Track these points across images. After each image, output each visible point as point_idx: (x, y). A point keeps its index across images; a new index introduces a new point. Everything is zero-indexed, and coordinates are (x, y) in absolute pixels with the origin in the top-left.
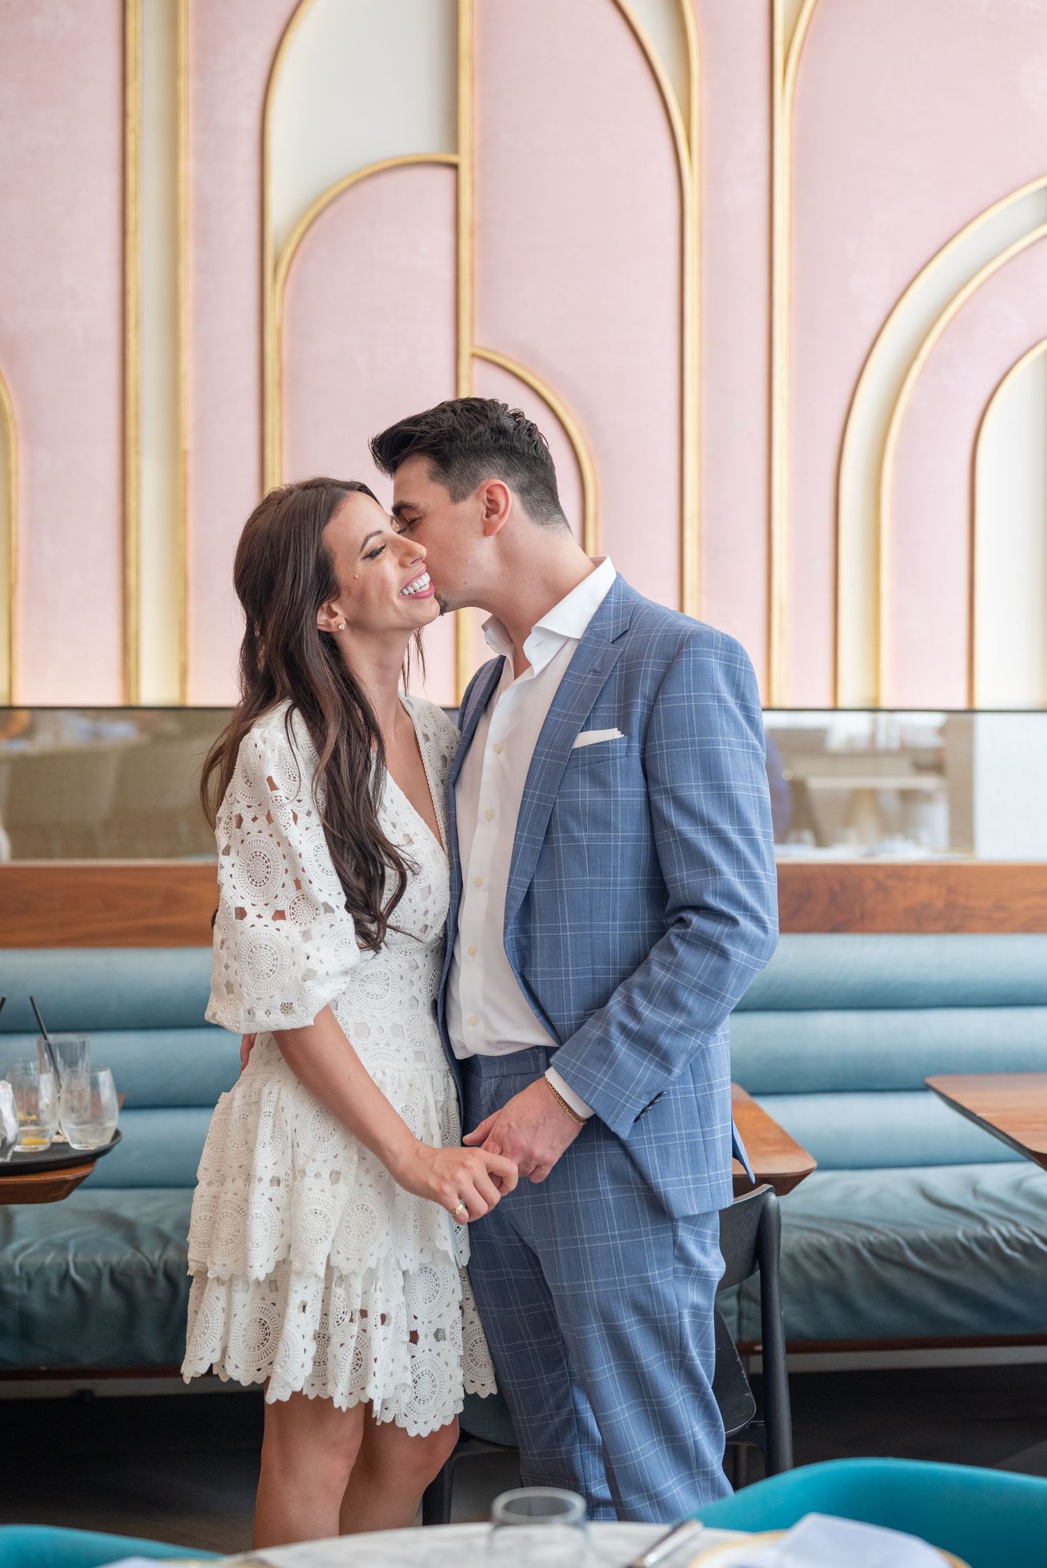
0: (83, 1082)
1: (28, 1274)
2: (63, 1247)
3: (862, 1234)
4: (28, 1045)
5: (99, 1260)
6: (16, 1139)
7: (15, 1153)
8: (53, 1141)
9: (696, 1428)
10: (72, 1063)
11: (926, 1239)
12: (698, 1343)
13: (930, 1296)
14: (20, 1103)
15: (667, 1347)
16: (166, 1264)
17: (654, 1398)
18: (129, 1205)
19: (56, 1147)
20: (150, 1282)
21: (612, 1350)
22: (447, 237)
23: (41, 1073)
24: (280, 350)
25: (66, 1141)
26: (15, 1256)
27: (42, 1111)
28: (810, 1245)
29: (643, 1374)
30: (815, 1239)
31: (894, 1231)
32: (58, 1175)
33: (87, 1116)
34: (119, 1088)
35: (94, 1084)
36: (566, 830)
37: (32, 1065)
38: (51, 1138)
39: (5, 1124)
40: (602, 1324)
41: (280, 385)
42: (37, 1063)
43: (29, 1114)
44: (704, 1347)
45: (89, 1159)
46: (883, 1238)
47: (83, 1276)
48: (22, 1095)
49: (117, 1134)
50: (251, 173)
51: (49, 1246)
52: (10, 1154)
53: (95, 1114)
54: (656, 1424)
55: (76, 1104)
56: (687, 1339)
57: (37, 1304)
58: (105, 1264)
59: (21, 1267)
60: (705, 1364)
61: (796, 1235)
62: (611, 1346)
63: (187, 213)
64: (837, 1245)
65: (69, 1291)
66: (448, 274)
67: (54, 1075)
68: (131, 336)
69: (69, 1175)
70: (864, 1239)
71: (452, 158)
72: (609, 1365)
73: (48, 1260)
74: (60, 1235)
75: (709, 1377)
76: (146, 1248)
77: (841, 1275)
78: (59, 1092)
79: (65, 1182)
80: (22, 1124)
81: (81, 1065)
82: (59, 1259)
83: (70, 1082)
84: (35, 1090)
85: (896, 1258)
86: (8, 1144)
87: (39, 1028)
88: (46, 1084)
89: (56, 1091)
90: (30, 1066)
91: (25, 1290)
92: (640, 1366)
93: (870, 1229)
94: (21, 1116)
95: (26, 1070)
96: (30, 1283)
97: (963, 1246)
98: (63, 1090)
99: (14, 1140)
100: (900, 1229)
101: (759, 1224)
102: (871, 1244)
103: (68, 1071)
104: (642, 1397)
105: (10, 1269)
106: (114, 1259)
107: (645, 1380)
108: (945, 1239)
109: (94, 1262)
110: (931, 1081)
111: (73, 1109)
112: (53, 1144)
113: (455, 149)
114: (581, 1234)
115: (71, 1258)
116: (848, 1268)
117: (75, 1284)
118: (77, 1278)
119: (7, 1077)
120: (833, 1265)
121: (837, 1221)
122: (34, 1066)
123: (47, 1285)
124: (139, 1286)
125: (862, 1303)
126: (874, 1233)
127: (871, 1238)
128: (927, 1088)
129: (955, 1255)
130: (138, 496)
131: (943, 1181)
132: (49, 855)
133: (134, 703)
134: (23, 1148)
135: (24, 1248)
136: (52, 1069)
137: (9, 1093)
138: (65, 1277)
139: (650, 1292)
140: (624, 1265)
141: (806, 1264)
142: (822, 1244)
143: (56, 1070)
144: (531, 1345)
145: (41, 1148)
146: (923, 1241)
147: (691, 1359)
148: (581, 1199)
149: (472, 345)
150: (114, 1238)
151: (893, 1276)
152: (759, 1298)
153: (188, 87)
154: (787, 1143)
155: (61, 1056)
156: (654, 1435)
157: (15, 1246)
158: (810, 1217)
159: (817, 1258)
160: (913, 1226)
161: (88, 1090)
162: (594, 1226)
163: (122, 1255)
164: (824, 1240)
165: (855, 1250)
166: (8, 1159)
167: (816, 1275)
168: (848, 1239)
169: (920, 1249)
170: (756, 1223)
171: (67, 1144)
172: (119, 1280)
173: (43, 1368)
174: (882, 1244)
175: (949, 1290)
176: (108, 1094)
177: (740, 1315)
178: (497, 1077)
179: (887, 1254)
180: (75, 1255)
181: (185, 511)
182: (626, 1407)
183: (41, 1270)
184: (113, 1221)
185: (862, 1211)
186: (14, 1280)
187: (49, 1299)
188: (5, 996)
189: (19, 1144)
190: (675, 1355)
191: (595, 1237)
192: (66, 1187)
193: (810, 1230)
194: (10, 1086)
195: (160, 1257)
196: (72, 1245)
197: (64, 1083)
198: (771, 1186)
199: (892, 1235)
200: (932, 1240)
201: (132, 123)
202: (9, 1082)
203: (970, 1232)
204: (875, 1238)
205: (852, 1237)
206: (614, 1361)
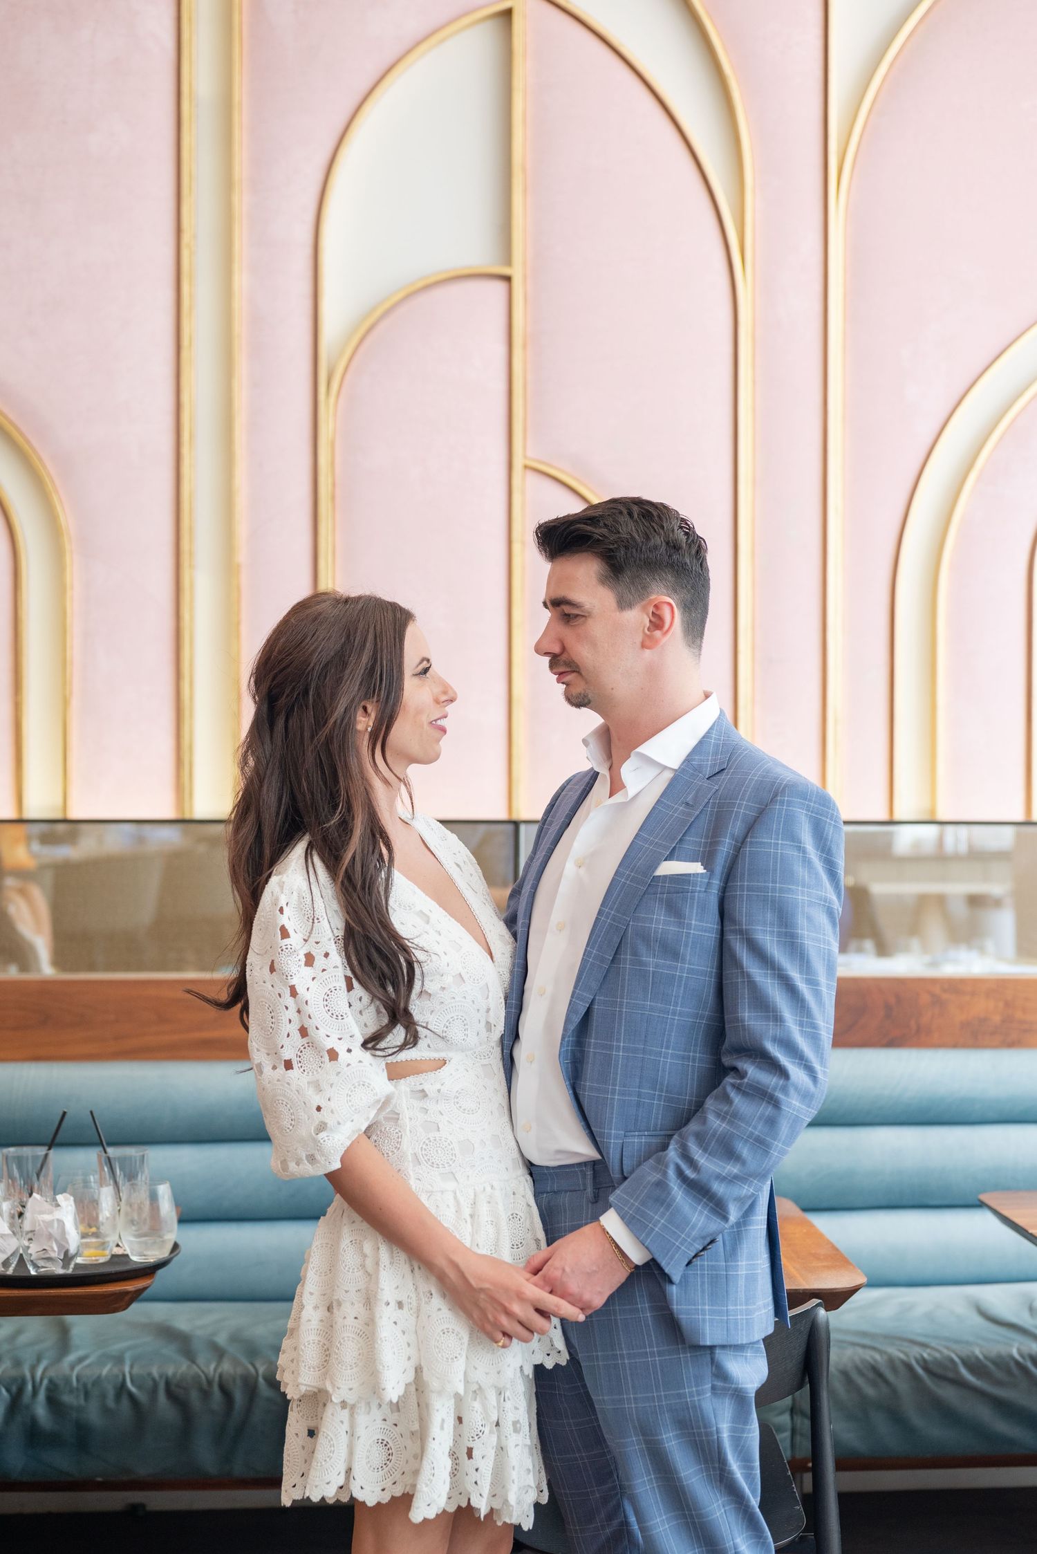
0: (142, 1195)
1: (85, 1386)
2: (119, 1360)
3: (916, 1351)
4: (88, 1157)
5: (155, 1372)
6: (78, 1251)
7: (76, 1265)
8: (113, 1253)
9: (738, 1540)
10: (131, 1176)
11: (981, 1357)
12: (738, 1457)
13: (985, 1414)
14: (82, 1216)
15: (706, 1462)
16: (220, 1376)
17: (695, 1510)
18: (184, 1317)
19: (116, 1259)
20: (205, 1394)
21: (652, 1464)
22: (500, 350)
23: (101, 1186)
24: (333, 463)
25: (125, 1253)
26: (72, 1367)
27: (103, 1224)
28: (863, 1361)
29: (682, 1487)
30: (868, 1355)
31: (948, 1348)
32: (120, 1286)
33: (146, 1229)
34: (178, 1201)
35: (154, 1197)
36: (635, 953)
37: (92, 1178)
38: (111, 1250)
39: (67, 1236)
40: (641, 1437)
41: (333, 498)
42: (97, 1177)
43: (90, 1226)
44: (745, 1460)
45: (149, 1271)
46: (937, 1355)
47: (139, 1387)
48: (83, 1207)
49: (176, 1247)
50: (305, 287)
51: (105, 1358)
52: (72, 1266)
53: (154, 1227)
54: (698, 1537)
55: (136, 1217)
56: (725, 1454)
57: (93, 1415)
58: (161, 1377)
59: (78, 1380)
60: (749, 1477)
61: (849, 1352)
62: (651, 1460)
63: (241, 327)
64: (891, 1362)
65: (125, 1402)
66: (500, 386)
67: (114, 1188)
68: (185, 450)
69: (130, 1286)
70: (918, 1356)
71: (505, 271)
72: (649, 1478)
73: (105, 1371)
74: (116, 1347)
75: (753, 1492)
76: (201, 1360)
77: (894, 1391)
78: (119, 1205)
79: (127, 1293)
80: (84, 1236)
81: (142, 1178)
82: (116, 1371)
83: (130, 1196)
84: (95, 1203)
85: (951, 1375)
86: (70, 1256)
87: (99, 1141)
88: (106, 1197)
89: (116, 1204)
90: (90, 1179)
91: (82, 1402)
92: (679, 1479)
93: (924, 1345)
94: (82, 1228)
95: (86, 1183)
96: (87, 1394)
97: (1017, 1363)
98: (123, 1203)
99: (75, 1252)
100: (954, 1346)
101: (809, 1338)
102: (924, 1360)
103: (127, 1184)
104: (683, 1510)
105: (67, 1380)
106: (170, 1371)
107: (684, 1493)
108: (1000, 1356)
109: (150, 1374)
110: (984, 1197)
111: (132, 1222)
112: (113, 1256)
113: (508, 261)
114: (621, 1349)
115: (127, 1369)
116: (903, 1385)
117: (131, 1396)
118: (133, 1389)
119: (68, 1191)
120: (886, 1381)
121: (891, 1338)
122: (94, 1179)
123: (103, 1396)
124: (194, 1397)
125: (917, 1420)
126: (928, 1350)
127: (925, 1355)
128: (981, 1205)
129: (1009, 1372)
130: (192, 609)
131: (1000, 1299)
132: (92, 967)
133: (187, 816)
134: (83, 1260)
135: (81, 1360)
136: (112, 1182)
137: (71, 1205)
138: (121, 1389)
139: (688, 1408)
140: (662, 1382)
141: (860, 1381)
142: (875, 1361)
143: (116, 1183)
144: (582, 1458)
145: (102, 1260)
146: (977, 1358)
147: (730, 1473)
148: (620, 1316)
149: (525, 457)
150: (170, 1350)
151: (948, 1393)
152: (809, 1412)
153: (242, 201)
154: (838, 1259)
155: (120, 1170)
156: (696, 1546)
157: (72, 1357)
158: (864, 1334)
159: (871, 1375)
160: (967, 1343)
161: (148, 1203)
162: (634, 1343)
163: (177, 1367)
164: (878, 1357)
165: (909, 1367)
166: (70, 1271)
167: (870, 1391)
168: (902, 1356)
169: (975, 1366)
170: (805, 1337)
171: (127, 1256)
172: (175, 1392)
173: (99, 1479)
174: (936, 1361)
175: (1004, 1408)
176: (167, 1207)
177: (794, 1431)
178: (548, 1193)
179: (941, 1371)
180: (132, 1367)
181: (239, 623)
182: (667, 1519)
183: (98, 1381)
184: (168, 1333)
185: (917, 1328)
186: (71, 1391)
187: (106, 1410)
188: (66, 1110)
189: (80, 1256)
190: (714, 1468)
191: (634, 1353)
192: (127, 1298)
193: (864, 1346)
194: (72, 1198)
195: (215, 1370)
196: (128, 1356)
197: (124, 1196)
198: (820, 1301)
199: (946, 1352)
200: (986, 1357)
201: (186, 238)
202: (71, 1195)
203: (1025, 1350)
204: (929, 1354)
205: (906, 1354)
206: (655, 1473)
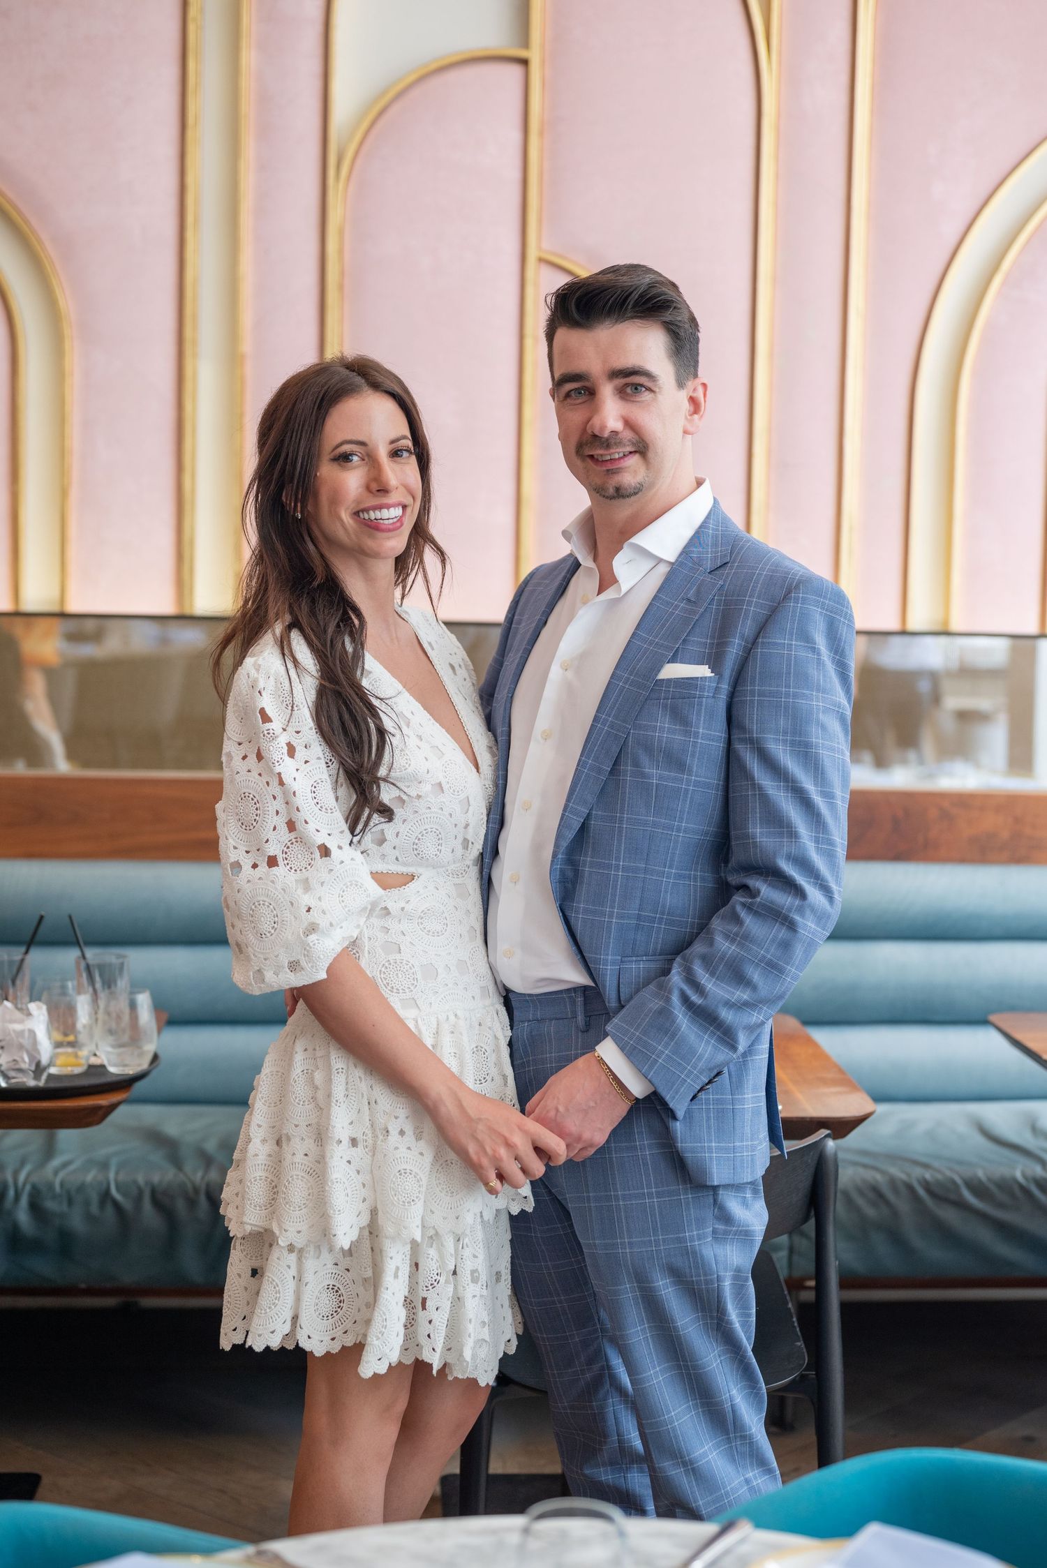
0: (123, 1004)
1: (68, 1192)
2: (104, 1166)
3: (918, 1172)
4: (65, 959)
5: (141, 1179)
6: (51, 1061)
7: (50, 1076)
8: (90, 1063)
9: (734, 1391)
10: (109, 983)
11: (984, 1179)
12: (737, 1304)
13: (986, 1237)
14: (56, 1025)
15: (703, 1309)
16: (208, 1185)
17: (689, 1361)
18: (172, 1121)
19: (93, 1070)
20: (192, 1203)
21: (645, 1312)
22: (515, 136)
23: (79, 993)
24: (341, 249)
25: (103, 1063)
26: (56, 1173)
27: (80, 1032)
28: (866, 1184)
29: (678, 1337)
30: (871, 1179)
31: (951, 1169)
32: (93, 1100)
33: (126, 1038)
34: (158, 1007)
35: (133, 1006)
36: (635, 764)
37: (70, 984)
38: (88, 1060)
39: (39, 1047)
40: (635, 1284)
41: (341, 287)
42: (75, 983)
43: (66, 1035)
44: (743, 1308)
45: (125, 1084)
46: (940, 1176)
47: (124, 1194)
48: (58, 1016)
49: (155, 1057)
50: (316, 69)
51: (90, 1164)
52: (44, 1077)
53: (134, 1037)
55: (114, 1025)
56: (726, 1302)
57: (77, 1222)
58: (146, 1184)
59: (62, 1185)
60: (745, 1325)
62: (644, 1307)
63: (248, 107)
64: (893, 1182)
65: (110, 1210)
66: (514, 174)
67: (92, 996)
68: (189, 235)
69: (103, 1101)
70: (920, 1177)
71: (522, 54)
72: (643, 1327)
73: (89, 1178)
74: (102, 1153)
75: (748, 1339)
76: (188, 1167)
77: (894, 1212)
78: (96, 1013)
79: (100, 1107)
80: (58, 1045)
81: (121, 986)
82: (100, 1177)
83: (107, 1006)
84: (71, 1010)
85: (952, 1197)
86: (42, 1067)
87: (76, 941)
88: (83, 1004)
89: (93, 1012)
90: (67, 986)
91: (65, 1208)
92: (675, 1329)
93: (926, 1166)
94: (58, 1037)
95: (64, 991)
96: (70, 1201)
97: (1022, 1187)
98: (100, 1011)
99: (48, 1062)
100: (956, 1168)
101: (816, 1171)
102: (927, 1182)
103: (107, 991)
104: (677, 1360)
105: (46, 1186)
106: (156, 1179)
107: (680, 1343)
108: (1004, 1179)
109: (135, 1181)
110: (990, 1015)
111: (111, 1032)
112: (91, 1067)
113: (526, 44)
114: (616, 1192)
115: (112, 1176)
116: (903, 1206)
117: (116, 1204)
118: (118, 1197)
119: (41, 999)
120: (887, 1204)
121: (892, 1158)
122: (72, 985)
123: (87, 1203)
124: (181, 1206)
125: (917, 1241)
126: (931, 1171)
127: (928, 1176)
128: (986, 1022)
129: (1013, 1196)
130: (195, 397)
131: (1002, 1117)
133: (187, 612)
134: (58, 1071)
135: (65, 1165)
136: (91, 989)
137: (44, 1015)
138: (106, 1196)
139: (688, 1254)
141: (860, 1202)
142: (877, 1181)
143: (95, 991)
144: (561, 1301)
145: (77, 1070)
146: (981, 1181)
147: (730, 1322)
148: (616, 1154)
149: (539, 248)
150: (157, 1157)
151: (949, 1215)
155: (100, 976)
156: (689, 1399)
157: (56, 1162)
158: (866, 1153)
159: (872, 1195)
160: (971, 1164)
161: (127, 1011)
162: (630, 1183)
163: (164, 1175)
164: (879, 1177)
165: (910, 1188)
166: (42, 1083)
167: (870, 1211)
168: (904, 1177)
169: (977, 1188)
170: (813, 1170)
171: (103, 1066)
172: (160, 1200)
174: (939, 1183)
175: (1006, 1231)
176: (146, 1015)
177: (791, 1251)
179: (943, 1193)
180: (117, 1173)
182: (660, 1370)
183: (82, 1188)
184: (156, 1138)
185: (919, 1147)
186: (54, 1197)
187: (89, 1217)
188: (43, 913)
189: (53, 1067)
191: (630, 1195)
192: (101, 1113)
194: (45, 1007)
195: (203, 1177)
196: (113, 1163)
197: (102, 1003)
198: (829, 1130)
199: (949, 1173)
200: (990, 1180)
202: (43, 1003)
203: (1029, 1172)
204: (932, 1176)
205: (908, 1175)
206: (648, 1323)
